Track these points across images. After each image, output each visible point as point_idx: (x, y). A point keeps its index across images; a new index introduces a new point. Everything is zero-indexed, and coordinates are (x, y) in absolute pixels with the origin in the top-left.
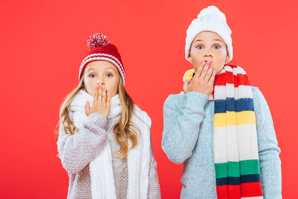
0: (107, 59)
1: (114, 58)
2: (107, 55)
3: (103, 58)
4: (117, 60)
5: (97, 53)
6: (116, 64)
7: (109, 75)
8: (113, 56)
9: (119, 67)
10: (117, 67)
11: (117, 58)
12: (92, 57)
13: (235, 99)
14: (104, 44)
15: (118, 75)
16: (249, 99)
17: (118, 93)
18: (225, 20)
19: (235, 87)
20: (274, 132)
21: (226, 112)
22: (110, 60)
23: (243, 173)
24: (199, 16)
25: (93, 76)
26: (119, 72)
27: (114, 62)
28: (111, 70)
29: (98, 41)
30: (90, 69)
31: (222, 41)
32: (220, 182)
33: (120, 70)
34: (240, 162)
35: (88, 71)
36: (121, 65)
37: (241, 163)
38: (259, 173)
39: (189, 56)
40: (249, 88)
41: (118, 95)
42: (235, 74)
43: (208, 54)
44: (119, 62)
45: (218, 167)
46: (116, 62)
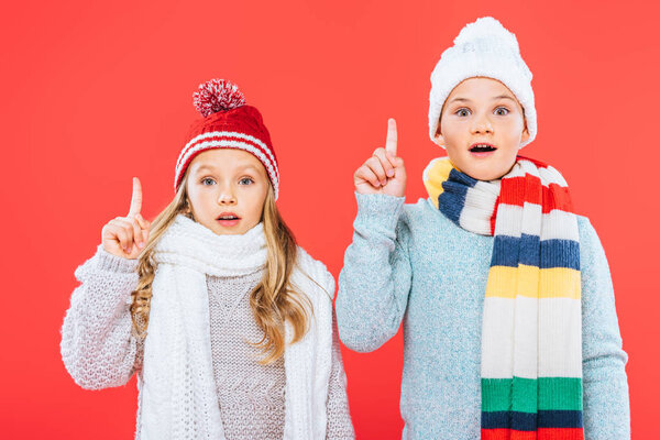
0: (242, 145)
1: (257, 141)
2: (242, 136)
3: (233, 144)
4: (264, 146)
5: (220, 130)
6: (263, 157)
7: (246, 181)
8: (256, 137)
9: (267, 162)
10: (263, 164)
11: (263, 141)
12: (209, 139)
13: (542, 239)
14: (232, 105)
15: (266, 181)
16: (572, 243)
17: (262, 219)
18: (518, 50)
19: (543, 212)
20: (617, 320)
21: (517, 266)
22: (250, 148)
23: (544, 407)
24: (458, 41)
25: (209, 182)
26: (268, 174)
27: (257, 152)
28: (250, 172)
29: (220, 98)
30: (203, 167)
31: (514, 98)
32: (490, 421)
33: (271, 169)
34: (538, 379)
35: (199, 171)
36: (272, 157)
37: (540, 384)
38: (581, 408)
39: (439, 132)
40: (572, 218)
41: (261, 225)
42: (545, 183)
43: (483, 128)
44: (268, 151)
45: (487, 386)
46: (263, 151)
